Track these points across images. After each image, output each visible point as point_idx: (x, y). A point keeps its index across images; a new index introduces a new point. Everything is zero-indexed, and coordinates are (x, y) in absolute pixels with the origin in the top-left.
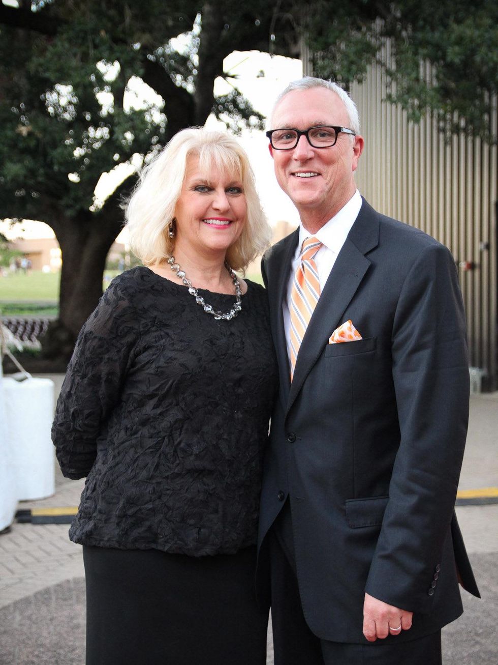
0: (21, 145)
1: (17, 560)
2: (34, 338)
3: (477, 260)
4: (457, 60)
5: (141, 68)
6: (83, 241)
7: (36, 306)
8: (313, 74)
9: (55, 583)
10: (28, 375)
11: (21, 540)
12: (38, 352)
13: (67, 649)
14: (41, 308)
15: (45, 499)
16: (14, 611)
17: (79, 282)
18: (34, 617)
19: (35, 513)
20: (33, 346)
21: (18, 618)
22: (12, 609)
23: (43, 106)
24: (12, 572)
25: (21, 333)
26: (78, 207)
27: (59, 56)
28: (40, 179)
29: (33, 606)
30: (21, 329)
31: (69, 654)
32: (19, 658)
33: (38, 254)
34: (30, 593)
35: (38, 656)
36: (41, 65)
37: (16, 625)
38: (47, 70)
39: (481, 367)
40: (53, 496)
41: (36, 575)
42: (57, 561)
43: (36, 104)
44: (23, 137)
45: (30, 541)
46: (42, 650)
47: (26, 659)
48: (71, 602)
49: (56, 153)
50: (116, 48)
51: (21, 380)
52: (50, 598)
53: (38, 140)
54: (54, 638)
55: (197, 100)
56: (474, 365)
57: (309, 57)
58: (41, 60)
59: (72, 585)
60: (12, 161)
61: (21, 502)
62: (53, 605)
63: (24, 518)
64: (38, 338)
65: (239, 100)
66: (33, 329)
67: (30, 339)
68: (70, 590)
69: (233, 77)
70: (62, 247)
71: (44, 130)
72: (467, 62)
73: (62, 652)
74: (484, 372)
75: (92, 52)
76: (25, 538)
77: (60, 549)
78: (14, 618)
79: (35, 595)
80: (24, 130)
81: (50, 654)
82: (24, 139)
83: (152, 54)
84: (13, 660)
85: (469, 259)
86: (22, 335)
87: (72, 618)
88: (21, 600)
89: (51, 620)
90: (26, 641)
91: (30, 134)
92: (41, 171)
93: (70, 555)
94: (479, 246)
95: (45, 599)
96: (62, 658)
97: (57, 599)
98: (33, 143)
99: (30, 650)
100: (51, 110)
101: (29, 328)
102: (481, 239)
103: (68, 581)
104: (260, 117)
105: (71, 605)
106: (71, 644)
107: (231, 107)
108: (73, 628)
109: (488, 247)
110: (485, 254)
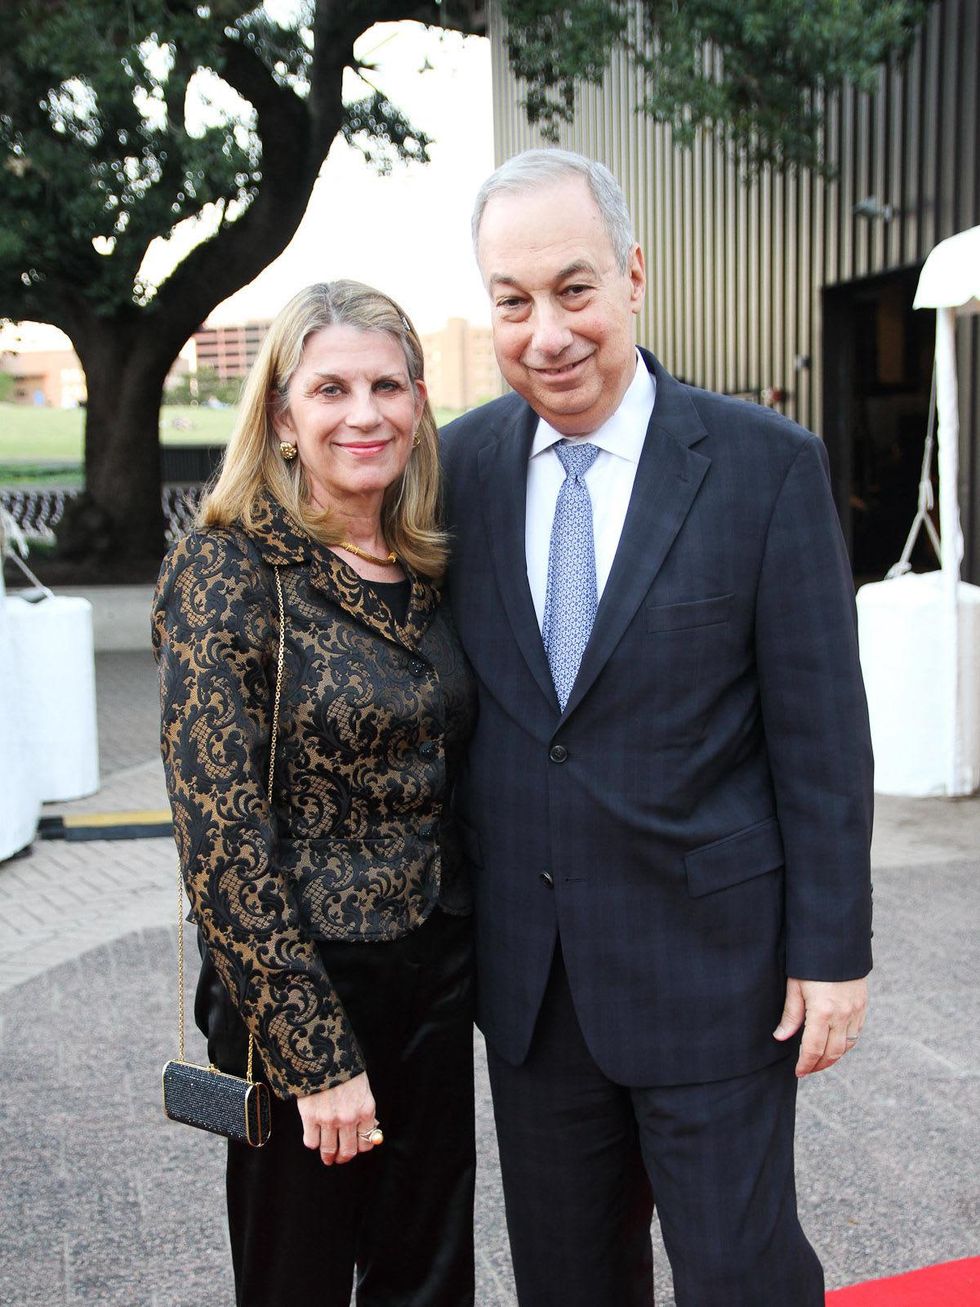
0: (14, 192)
1: (47, 901)
2: (42, 525)
3: (790, 387)
4: (761, 38)
5: (220, 56)
6: (122, 359)
7: (40, 468)
8: (511, 64)
9: (112, 937)
10: (47, 591)
11: (48, 868)
12: (51, 548)
13: (142, 1045)
14: (51, 473)
15: (84, 798)
16: (51, 985)
17: (119, 429)
18: (83, 994)
19: (69, 822)
20: (41, 537)
21: (57, 996)
22: (45, 982)
23: (45, 119)
24: (40, 920)
25: (18, 515)
26: (117, 300)
27: (76, 33)
28: (50, 254)
29: (80, 976)
30: (18, 508)
31: (147, 1053)
32: (66, 1061)
33: (39, 378)
34: (74, 955)
35: (96, 1057)
36: (44, 51)
37: (55, 1008)
38: (56, 59)
40: (97, 793)
41: (80, 925)
42: (115, 901)
43: (34, 117)
44: (17, 178)
45: (66, 869)
46: (102, 1046)
47: (77, 1062)
48: (143, 968)
49: (75, 206)
50: (174, 19)
51: (36, 601)
52: (108, 963)
53: (43, 184)
54: (121, 1027)
55: (314, 110)
57: (502, 34)
58: (44, 41)
59: (141, 941)
61: (45, 804)
62: (114, 975)
63: (53, 831)
64: (48, 524)
65: (386, 110)
66: (38, 509)
67: (35, 526)
68: (139, 948)
69: (371, 67)
70: (85, 368)
71: (53, 166)
72: (778, 43)
73: (135, 1049)
75: (132, 28)
76: (57, 864)
77: (117, 882)
78: (50, 996)
79: (83, 958)
80: (18, 167)
81: (115, 1053)
82: (19, 181)
83: (233, 26)
84: (56, 1064)
85: (778, 385)
86: (22, 518)
87: (148, 995)
88: (60, 967)
89: (113, 997)
90: (75, 1033)
91: (29, 173)
92: (51, 239)
93: (134, 892)
94: (793, 363)
95: (100, 964)
96: (137, 1059)
97: (119, 963)
98: (34, 190)
99: (82, 1047)
100: (60, 127)
101: (31, 506)
102: (797, 351)
103: (135, 934)
104: (423, 141)
105: (145, 973)
106: (148, 1036)
107: (372, 121)
108: (149, 1011)
109: (808, 363)
110: (804, 375)
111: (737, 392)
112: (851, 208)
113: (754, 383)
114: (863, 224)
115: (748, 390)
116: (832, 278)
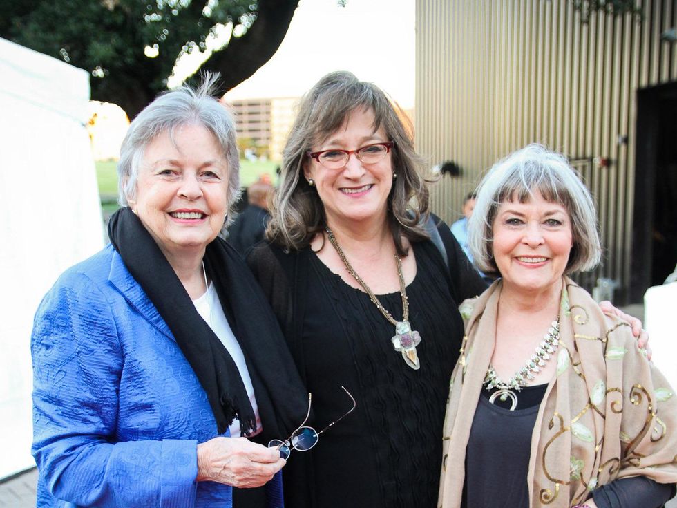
0: (107, 21)
3: (613, 156)
28: (129, 60)
39: (614, 278)
44: (109, 11)
53: (125, 14)
56: (605, 276)
60: (97, 39)
74: (617, 284)
80: (110, 4)
82: (110, 13)
85: (605, 154)
91: (117, 8)
92: (130, 51)
94: (615, 140)
98: (120, 19)
102: (619, 131)
109: (626, 140)
110: (623, 149)
111: (577, 158)
112: (659, 35)
113: (588, 154)
114: (666, 47)
115: (584, 158)
116: (644, 82)
